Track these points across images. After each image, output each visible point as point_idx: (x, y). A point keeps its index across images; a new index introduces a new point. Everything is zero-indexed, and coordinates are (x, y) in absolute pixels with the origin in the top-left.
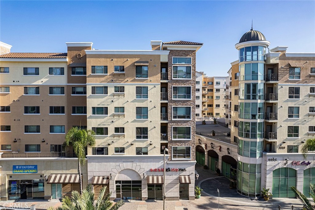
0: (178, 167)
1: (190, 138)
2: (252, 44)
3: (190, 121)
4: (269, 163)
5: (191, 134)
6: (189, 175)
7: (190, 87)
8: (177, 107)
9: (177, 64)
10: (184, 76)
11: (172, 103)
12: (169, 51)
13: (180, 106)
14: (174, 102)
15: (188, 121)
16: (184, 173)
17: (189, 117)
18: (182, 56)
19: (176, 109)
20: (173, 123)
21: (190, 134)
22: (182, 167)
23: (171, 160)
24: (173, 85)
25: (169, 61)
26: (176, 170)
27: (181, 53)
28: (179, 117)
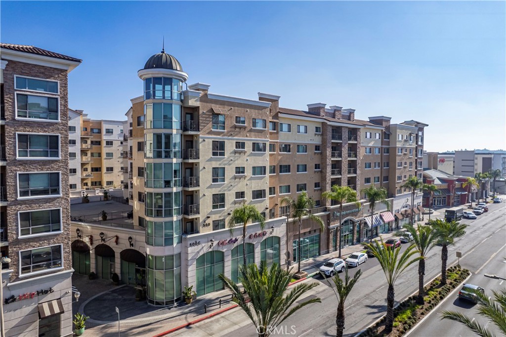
0: (34, 289)
1: (59, 230)
2: (164, 74)
3: (58, 198)
4: (190, 249)
5: (62, 221)
6: (60, 299)
7: (57, 137)
8: (28, 174)
9: (26, 91)
10: (44, 115)
11: (16, 166)
12: (7, 62)
13: (36, 172)
14: (21, 165)
15: (55, 199)
16: (49, 297)
17: (56, 191)
18: (38, 76)
19: (25, 178)
20: (21, 205)
21: (59, 222)
22: (44, 287)
23: (18, 279)
24: (17, 131)
25: (5, 82)
26: (31, 296)
27: (36, 70)
28: (34, 193)
